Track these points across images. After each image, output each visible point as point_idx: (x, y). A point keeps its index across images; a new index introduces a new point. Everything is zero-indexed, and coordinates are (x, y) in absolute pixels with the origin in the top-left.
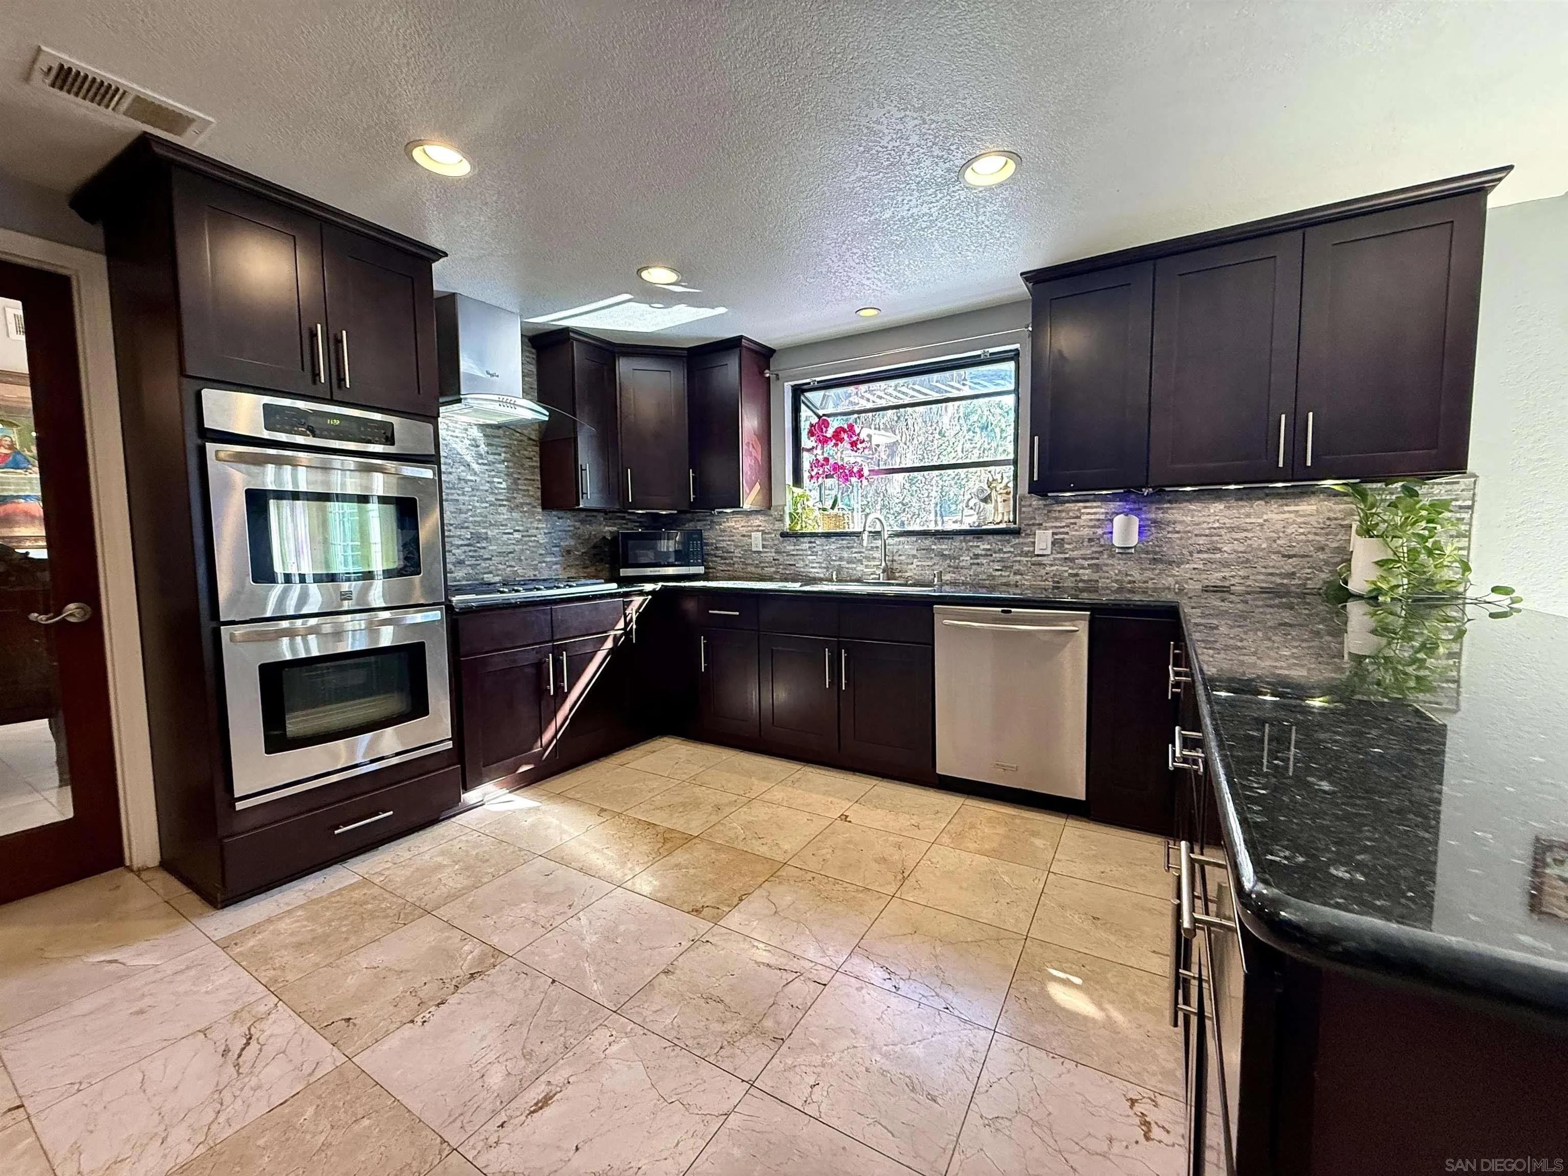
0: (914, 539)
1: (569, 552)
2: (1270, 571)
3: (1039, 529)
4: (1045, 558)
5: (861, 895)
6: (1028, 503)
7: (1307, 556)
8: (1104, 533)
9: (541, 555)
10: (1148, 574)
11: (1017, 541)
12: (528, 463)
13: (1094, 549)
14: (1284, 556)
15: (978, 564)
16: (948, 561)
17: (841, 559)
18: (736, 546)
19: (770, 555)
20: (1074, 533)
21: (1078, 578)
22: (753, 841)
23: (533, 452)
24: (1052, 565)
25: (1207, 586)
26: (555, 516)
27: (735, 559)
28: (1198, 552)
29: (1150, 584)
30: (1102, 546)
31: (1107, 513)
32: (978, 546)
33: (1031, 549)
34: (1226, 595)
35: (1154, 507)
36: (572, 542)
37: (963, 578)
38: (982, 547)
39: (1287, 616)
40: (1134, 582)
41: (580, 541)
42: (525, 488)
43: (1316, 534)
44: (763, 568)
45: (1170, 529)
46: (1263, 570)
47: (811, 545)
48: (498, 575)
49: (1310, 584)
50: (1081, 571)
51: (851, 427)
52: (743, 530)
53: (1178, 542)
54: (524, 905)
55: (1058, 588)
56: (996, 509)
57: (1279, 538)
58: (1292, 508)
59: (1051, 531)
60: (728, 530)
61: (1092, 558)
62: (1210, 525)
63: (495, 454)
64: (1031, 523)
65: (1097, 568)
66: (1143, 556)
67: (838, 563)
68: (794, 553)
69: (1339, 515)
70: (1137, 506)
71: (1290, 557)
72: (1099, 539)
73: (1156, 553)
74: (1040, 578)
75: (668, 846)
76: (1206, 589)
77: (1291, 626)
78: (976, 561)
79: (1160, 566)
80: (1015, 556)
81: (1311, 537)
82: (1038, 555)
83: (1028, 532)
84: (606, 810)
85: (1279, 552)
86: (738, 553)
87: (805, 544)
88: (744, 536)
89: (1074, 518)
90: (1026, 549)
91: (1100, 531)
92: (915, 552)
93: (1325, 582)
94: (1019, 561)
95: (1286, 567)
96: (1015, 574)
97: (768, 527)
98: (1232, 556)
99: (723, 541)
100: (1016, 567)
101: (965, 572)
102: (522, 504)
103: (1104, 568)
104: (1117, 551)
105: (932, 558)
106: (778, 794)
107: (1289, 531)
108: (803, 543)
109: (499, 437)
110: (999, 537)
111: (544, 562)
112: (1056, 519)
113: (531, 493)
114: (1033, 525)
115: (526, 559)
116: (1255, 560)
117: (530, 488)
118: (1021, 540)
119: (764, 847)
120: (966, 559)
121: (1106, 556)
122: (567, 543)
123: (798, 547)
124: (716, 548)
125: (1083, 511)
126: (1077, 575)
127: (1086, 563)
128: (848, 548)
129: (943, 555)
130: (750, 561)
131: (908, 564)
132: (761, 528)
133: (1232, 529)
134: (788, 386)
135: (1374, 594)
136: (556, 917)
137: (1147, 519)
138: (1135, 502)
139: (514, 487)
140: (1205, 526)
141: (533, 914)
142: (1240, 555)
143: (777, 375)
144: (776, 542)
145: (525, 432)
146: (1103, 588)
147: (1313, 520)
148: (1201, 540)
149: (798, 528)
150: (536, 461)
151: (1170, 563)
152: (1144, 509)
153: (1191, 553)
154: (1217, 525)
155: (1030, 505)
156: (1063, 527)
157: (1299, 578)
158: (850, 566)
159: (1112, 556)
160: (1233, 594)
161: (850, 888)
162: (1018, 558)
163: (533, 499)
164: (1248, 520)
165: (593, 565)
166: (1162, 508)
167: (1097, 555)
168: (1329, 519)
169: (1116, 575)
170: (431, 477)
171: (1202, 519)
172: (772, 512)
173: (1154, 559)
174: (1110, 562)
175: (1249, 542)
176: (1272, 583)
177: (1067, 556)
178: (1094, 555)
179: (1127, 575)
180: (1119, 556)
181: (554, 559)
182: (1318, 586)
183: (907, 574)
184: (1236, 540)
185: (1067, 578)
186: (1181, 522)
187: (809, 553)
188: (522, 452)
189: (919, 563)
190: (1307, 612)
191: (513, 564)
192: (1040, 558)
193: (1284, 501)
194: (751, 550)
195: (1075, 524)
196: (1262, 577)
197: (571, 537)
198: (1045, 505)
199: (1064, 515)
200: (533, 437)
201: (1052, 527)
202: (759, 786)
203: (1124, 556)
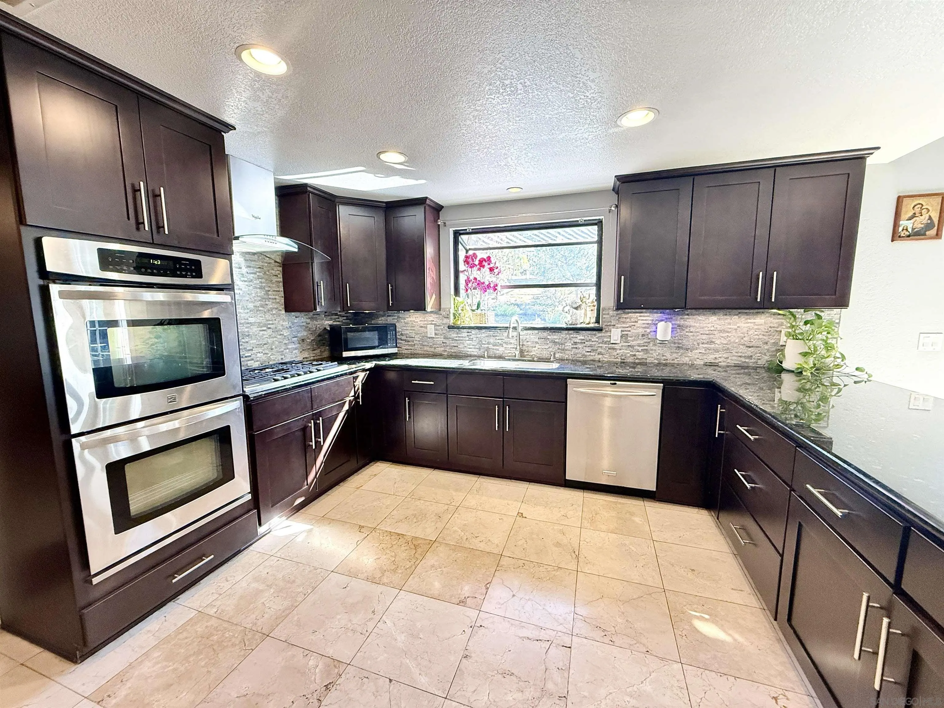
0: (537, 332)
1: (303, 340)
2: (740, 354)
3: (613, 328)
4: (616, 345)
5: (558, 573)
6: (607, 313)
7: (758, 347)
8: (651, 332)
9: (285, 344)
10: (675, 355)
11: (600, 335)
12: (275, 279)
13: (645, 341)
14: (747, 347)
15: (576, 348)
16: (558, 346)
17: (488, 343)
18: (417, 334)
19: (440, 339)
20: (633, 331)
21: (635, 357)
22: (473, 540)
23: (278, 271)
24: (620, 349)
25: (706, 363)
26: (293, 316)
27: (415, 342)
28: (702, 344)
29: (676, 361)
30: (649, 339)
31: (653, 320)
32: (577, 337)
33: (609, 340)
34: (716, 368)
35: (679, 317)
36: (305, 333)
37: (567, 356)
38: (579, 338)
39: (747, 379)
40: (667, 360)
41: (310, 332)
42: (274, 297)
43: (763, 335)
44: (435, 348)
45: (687, 330)
46: (736, 354)
47: (468, 334)
48: (257, 361)
49: (760, 362)
50: (637, 353)
51: (489, 258)
52: (422, 324)
53: (692, 337)
54: (339, 617)
55: (624, 363)
56: (586, 315)
57: (745, 337)
58: (752, 321)
59: (620, 330)
60: (410, 323)
61: (644, 346)
62: (709, 329)
63: (252, 273)
64: (608, 324)
65: (646, 351)
66: (672, 345)
67: (486, 346)
68: (457, 339)
69: (776, 325)
70: (670, 317)
71: (750, 347)
72: (648, 335)
73: (679, 343)
74: (613, 357)
75: (419, 551)
76: (705, 365)
77: (749, 384)
78: (575, 346)
79: (682, 351)
80: (599, 343)
81: (761, 337)
82: (612, 344)
83: (607, 329)
84: (363, 527)
85: (744, 345)
86: (417, 338)
87: (464, 333)
88: (422, 327)
89: (633, 322)
90: (605, 340)
91: (648, 330)
92: (537, 340)
93: (767, 361)
94: (601, 347)
95: (748, 353)
96: (598, 354)
97: (439, 322)
98: (720, 346)
99: (407, 330)
100: (600, 350)
101: (567, 352)
102: (272, 309)
103: (651, 352)
104: (658, 342)
105: (547, 344)
106: (472, 501)
107: (750, 333)
108: (463, 332)
109: (255, 261)
110: (589, 332)
111: (288, 349)
112: (624, 322)
113: (278, 301)
114: (610, 325)
115: (276, 348)
116: (732, 348)
117: (277, 297)
118: (603, 334)
119: (481, 543)
120: (569, 345)
121: (651, 345)
122: (302, 334)
123: (459, 335)
124: (402, 334)
125: (639, 318)
126: (635, 355)
127: (640, 349)
128: (494, 336)
129: (555, 342)
130: (426, 343)
131: (532, 347)
132: (433, 322)
133: (720, 331)
134: (451, 231)
135: (800, 370)
136: (368, 623)
137: (675, 324)
138: (668, 314)
139: (266, 297)
140: (706, 329)
141: (350, 625)
142: (725, 345)
143: (445, 223)
144: (444, 332)
145: (273, 257)
146: (649, 363)
147: (762, 327)
148: (704, 337)
149: (459, 323)
150: (280, 278)
151: (687, 349)
152: (673, 318)
153: (698, 344)
154: (712, 329)
155: (608, 314)
156: (628, 327)
157: (754, 358)
158: (495, 348)
159: (655, 345)
160: (720, 367)
161: (550, 568)
162: (601, 345)
163: (279, 305)
164: (729, 327)
165: (319, 348)
166: (684, 318)
167: (646, 344)
168: (770, 327)
169: (657, 356)
170: (230, 301)
171: (705, 325)
172: (441, 312)
173: (679, 347)
174: (654, 348)
175: (729, 338)
176: (740, 361)
177: (629, 344)
178: (644, 344)
179: (663, 356)
180: (659, 345)
181: (294, 346)
182: (764, 364)
183: (532, 354)
184: (722, 337)
185: (629, 357)
186: (693, 326)
187: (467, 339)
188: (271, 271)
189: (539, 347)
190: (757, 377)
191: (267, 352)
192: (613, 345)
193: (748, 317)
194: (427, 337)
195: (634, 325)
196: (735, 358)
197: (305, 330)
198: (617, 314)
199: (628, 320)
200: (278, 261)
201: (621, 327)
202: (459, 497)
203: (662, 345)
